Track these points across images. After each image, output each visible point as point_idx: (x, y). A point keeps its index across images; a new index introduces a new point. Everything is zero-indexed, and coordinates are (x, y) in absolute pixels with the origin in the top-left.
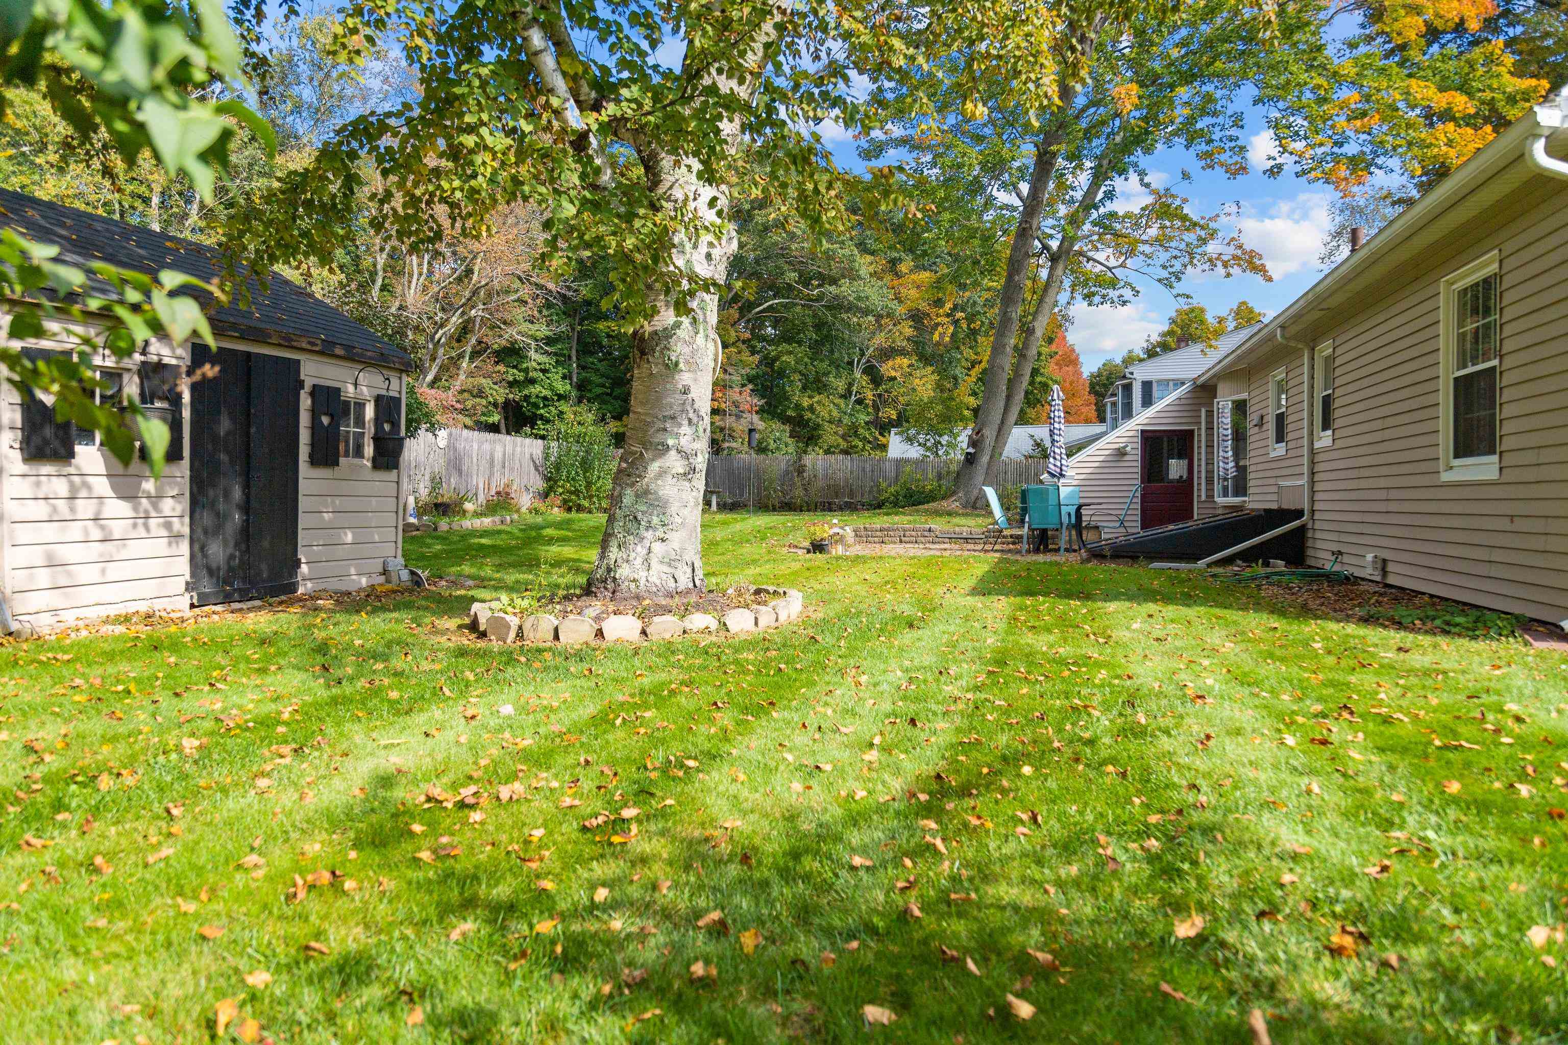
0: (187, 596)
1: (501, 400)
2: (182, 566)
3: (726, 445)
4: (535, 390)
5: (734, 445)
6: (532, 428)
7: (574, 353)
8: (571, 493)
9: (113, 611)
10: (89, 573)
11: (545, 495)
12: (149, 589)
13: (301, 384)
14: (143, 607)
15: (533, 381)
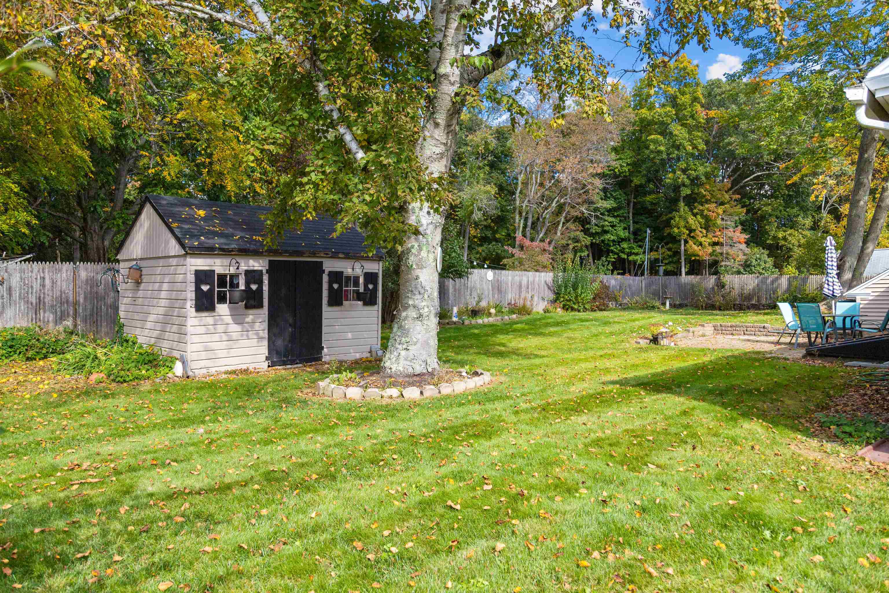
0: (267, 362)
1: (588, 243)
2: (264, 351)
3: (723, 263)
4: (607, 237)
5: (728, 263)
6: (606, 257)
7: (631, 214)
8: (567, 300)
9: (229, 368)
10: (220, 353)
11: (555, 301)
12: (248, 359)
13: (324, 271)
14: (244, 367)
15: (606, 232)
